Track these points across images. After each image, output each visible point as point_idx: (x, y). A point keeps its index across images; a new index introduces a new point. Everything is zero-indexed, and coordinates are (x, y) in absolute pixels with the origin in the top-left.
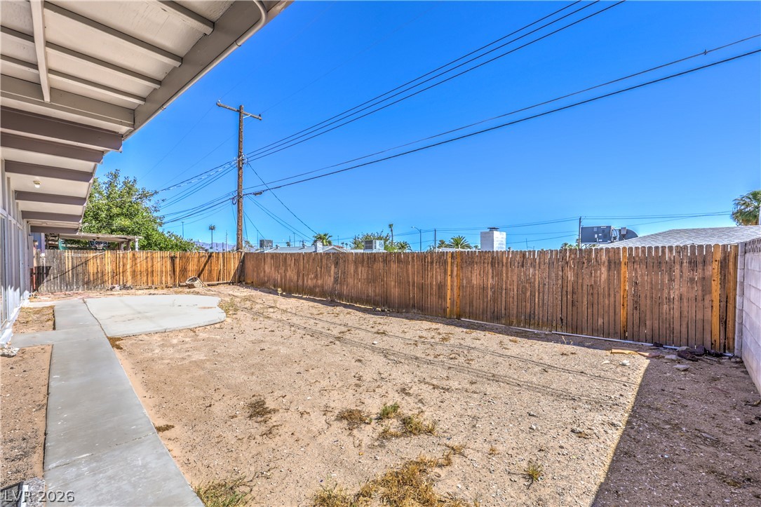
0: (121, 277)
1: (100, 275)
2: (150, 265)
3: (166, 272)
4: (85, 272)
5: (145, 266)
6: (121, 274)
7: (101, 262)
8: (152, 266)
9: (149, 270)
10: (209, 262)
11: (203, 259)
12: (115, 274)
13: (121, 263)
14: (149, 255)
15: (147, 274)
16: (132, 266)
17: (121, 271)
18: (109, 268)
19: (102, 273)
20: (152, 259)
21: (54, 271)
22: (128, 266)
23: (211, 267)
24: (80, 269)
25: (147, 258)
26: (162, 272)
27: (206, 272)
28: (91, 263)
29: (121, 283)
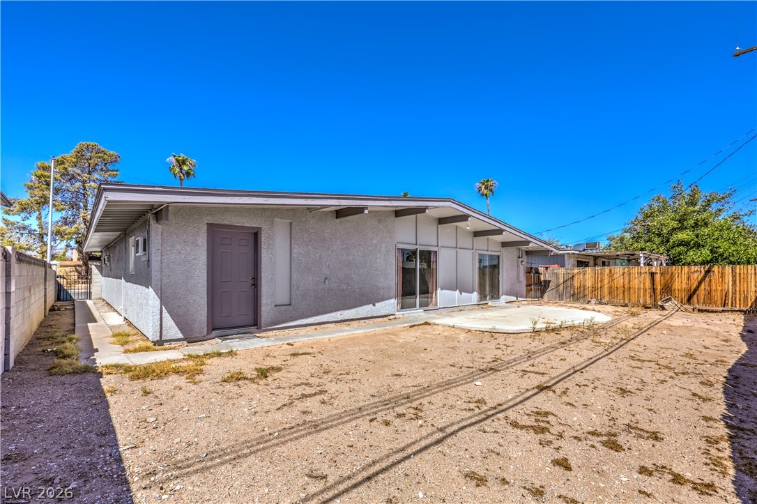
0: (599, 292)
1: (582, 289)
2: (627, 281)
3: (645, 290)
4: (572, 286)
5: (622, 283)
6: (599, 290)
7: (583, 278)
8: (629, 282)
9: (626, 286)
10: (707, 279)
11: (696, 275)
12: (594, 289)
13: (599, 279)
14: (626, 270)
15: (624, 292)
16: (609, 283)
17: (599, 286)
18: (589, 284)
19: (584, 287)
20: (629, 274)
21: (552, 285)
22: (606, 282)
23: (710, 285)
24: (569, 283)
25: (624, 274)
26: (639, 289)
27: (702, 291)
28: (576, 278)
29: (599, 298)
